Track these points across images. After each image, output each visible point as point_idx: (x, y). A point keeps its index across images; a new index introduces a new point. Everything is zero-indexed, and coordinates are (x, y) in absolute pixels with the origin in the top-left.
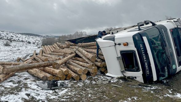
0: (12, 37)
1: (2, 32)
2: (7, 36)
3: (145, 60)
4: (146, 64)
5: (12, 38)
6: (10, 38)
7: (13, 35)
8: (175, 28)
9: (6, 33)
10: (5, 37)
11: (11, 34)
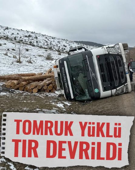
0: (64, 47)
1: (53, 38)
2: (58, 46)
3: (65, 80)
4: (66, 84)
5: (65, 49)
6: (62, 49)
7: (66, 45)
8: (106, 54)
9: (58, 41)
10: (56, 47)
11: (64, 43)
